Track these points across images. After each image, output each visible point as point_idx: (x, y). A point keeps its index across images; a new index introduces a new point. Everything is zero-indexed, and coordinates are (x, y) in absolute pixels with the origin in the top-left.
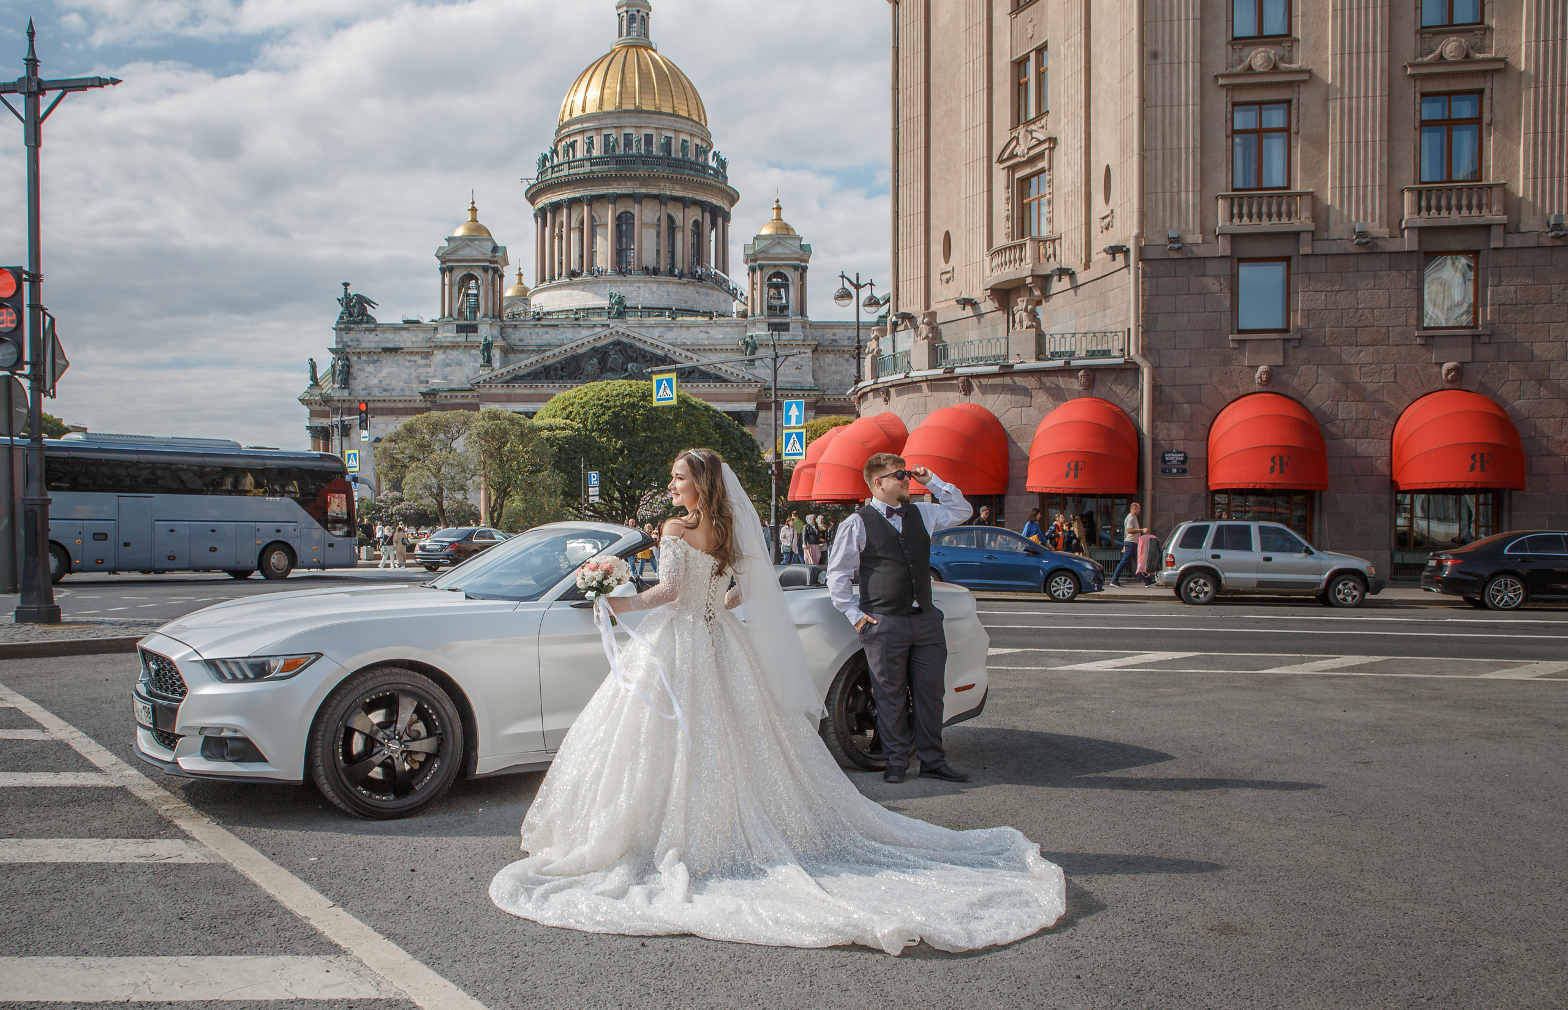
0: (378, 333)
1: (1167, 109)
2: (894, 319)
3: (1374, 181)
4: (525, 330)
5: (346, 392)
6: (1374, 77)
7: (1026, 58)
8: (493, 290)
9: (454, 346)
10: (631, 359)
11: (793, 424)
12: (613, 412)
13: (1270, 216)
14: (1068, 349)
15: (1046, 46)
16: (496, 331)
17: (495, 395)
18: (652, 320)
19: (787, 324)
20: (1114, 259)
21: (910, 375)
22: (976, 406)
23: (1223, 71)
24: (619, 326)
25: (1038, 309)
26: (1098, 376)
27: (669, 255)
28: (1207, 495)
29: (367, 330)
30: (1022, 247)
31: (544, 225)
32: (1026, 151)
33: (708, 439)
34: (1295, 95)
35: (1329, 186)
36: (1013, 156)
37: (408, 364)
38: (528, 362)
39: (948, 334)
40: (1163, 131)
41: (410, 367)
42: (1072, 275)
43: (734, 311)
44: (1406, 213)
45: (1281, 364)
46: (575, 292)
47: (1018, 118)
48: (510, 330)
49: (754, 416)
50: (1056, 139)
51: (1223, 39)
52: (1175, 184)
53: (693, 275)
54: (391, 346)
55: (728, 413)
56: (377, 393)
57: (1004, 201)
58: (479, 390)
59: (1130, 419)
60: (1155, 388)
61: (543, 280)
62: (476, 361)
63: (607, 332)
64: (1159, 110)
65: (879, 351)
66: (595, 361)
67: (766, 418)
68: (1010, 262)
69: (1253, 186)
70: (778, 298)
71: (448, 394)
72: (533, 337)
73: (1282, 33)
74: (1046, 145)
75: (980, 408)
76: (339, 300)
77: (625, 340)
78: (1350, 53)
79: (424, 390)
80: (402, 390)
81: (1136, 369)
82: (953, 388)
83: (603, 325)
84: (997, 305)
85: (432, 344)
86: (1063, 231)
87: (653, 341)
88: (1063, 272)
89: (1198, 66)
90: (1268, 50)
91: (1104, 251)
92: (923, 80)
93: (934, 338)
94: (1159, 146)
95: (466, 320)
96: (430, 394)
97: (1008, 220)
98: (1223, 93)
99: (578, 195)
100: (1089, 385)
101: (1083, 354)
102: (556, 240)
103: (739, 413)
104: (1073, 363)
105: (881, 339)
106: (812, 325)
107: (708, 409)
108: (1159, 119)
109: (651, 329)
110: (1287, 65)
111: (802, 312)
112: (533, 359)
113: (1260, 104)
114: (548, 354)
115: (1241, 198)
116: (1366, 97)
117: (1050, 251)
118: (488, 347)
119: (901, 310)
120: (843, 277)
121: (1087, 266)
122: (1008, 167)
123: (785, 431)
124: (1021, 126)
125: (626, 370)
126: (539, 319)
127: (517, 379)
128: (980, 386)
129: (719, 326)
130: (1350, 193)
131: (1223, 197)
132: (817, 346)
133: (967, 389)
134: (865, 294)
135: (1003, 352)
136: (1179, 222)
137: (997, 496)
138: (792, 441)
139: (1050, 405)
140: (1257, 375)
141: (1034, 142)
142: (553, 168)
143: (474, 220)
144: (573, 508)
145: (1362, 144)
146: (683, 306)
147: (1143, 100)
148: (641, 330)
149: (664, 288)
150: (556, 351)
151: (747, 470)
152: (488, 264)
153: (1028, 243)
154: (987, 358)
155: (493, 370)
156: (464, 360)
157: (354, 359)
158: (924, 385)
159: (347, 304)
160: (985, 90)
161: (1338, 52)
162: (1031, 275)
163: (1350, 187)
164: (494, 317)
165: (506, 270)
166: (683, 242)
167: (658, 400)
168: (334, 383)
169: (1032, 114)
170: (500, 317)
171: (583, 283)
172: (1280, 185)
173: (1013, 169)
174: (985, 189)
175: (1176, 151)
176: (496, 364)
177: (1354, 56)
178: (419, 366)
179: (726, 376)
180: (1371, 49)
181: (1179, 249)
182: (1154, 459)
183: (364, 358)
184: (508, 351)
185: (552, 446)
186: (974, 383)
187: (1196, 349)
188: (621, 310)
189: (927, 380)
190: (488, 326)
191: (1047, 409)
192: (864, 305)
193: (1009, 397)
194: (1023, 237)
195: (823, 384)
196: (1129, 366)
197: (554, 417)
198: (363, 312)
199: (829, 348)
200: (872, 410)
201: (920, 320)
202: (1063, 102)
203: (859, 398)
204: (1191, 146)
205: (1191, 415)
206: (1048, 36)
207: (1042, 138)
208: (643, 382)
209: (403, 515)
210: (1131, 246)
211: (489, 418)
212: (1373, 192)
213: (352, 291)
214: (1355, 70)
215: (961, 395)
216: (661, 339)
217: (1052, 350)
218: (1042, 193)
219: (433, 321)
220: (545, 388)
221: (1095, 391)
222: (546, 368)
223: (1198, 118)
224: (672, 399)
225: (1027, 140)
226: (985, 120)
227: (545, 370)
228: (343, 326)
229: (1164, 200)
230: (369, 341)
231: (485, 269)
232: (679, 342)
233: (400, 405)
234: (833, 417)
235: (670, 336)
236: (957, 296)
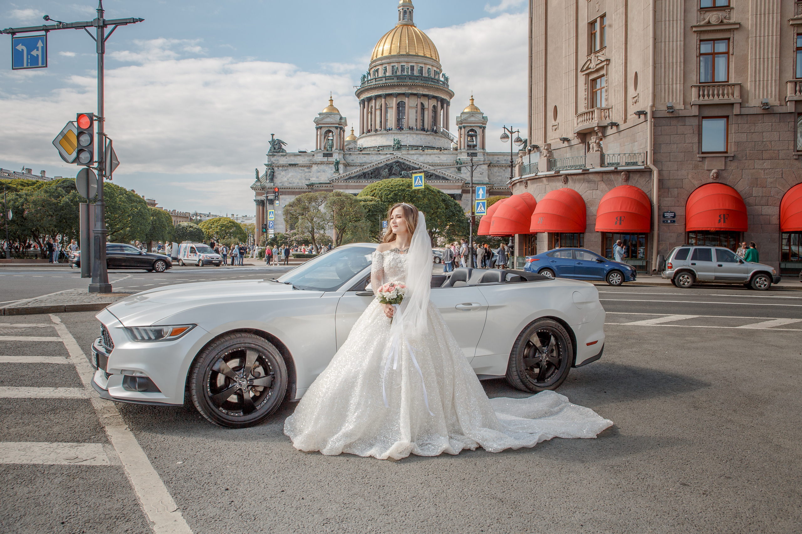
0: (287, 157)
1: (667, 43)
2: (529, 148)
3: (772, 78)
4: (355, 156)
5: (272, 184)
6: (773, 26)
7: (595, 21)
8: (340, 137)
9: (322, 163)
10: (404, 169)
11: (481, 198)
12: (394, 193)
13: (718, 95)
14: (616, 162)
15: (605, 15)
16: (341, 156)
17: (340, 186)
18: (413, 152)
19: (476, 153)
20: (639, 118)
21: (538, 174)
22: (570, 189)
23: (695, 24)
24: (398, 154)
25: (601, 142)
26: (631, 175)
27: (422, 121)
28: (685, 233)
29: (282, 155)
30: (593, 112)
31: (364, 107)
32: (595, 66)
33: (439, 206)
34: (732, 35)
35: (749, 81)
36: (588, 68)
37: (301, 171)
38: (356, 170)
39: (556, 155)
40: (665, 54)
41: (302, 173)
42: (617, 125)
43: (452, 147)
44: (788, 93)
45: (724, 169)
46: (378, 138)
47: (591, 50)
48: (348, 156)
49: (460, 196)
50: (610, 60)
51: (695, 8)
52: (671, 80)
53: (433, 130)
54: (293, 163)
55: (449, 194)
56: (286, 185)
57: (584, 91)
58: (333, 183)
59: (647, 196)
60: (660, 181)
61: (363, 133)
62: (332, 170)
63: (393, 157)
64: (663, 44)
65: (522, 163)
66: (387, 170)
67: (466, 197)
68: (587, 120)
69: (709, 81)
70: (472, 141)
71: (319, 185)
72: (358, 159)
73: (725, 5)
74: (605, 63)
75: (572, 190)
76: (269, 142)
77: (400, 160)
78: (760, 14)
79: (308, 183)
80: (298, 183)
81: (650, 171)
82: (559, 181)
83: (390, 154)
84: (580, 141)
85: (312, 162)
86: (613, 105)
87: (414, 161)
88: (613, 124)
89: (683, 22)
90: (718, 13)
91: (635, 113)
92: (544, 33)
93: (549, 156)
94: (663, 62)
95: (327, 151)
96: (311, 186)
97: (585, 100)
98: (695, 35)
99: (379, 93)
100: (627, 179)
101: (624, 164)
102: (369, 115)
103: (453, 194)
104: (619, 168)
105: (523, 157)
106: (488, 154)
107: (439, 192)
108: (663, 48)
109: (413, 156)
110: (728, 21)
111: (483, 148)
112: (358, 169)
113: (714, 40)
114: (365, 167)
115: (704, 87)
116: (768, 36)
117: (607, 114)
118: (337, 163)
119: (533, 144)
120: (504, 128)
121: (625, 121)
122: (586, 74)
123: (476, 202)
124: (593, 54)
125: (401, 174)
126: (361, 151)
127: (350, 178)
128: (573, 179)
129: (445, 154)
130: (759, 84)
131: (695, 86)
132: (490, 163)
133: (566, 181)
134: (515, 136)
135: (584, 163)
136: (673, 99)
137: (581, 233)
138: (480, 206)
139: (607, 189)
140: (711, 174)
141: (599, 62)
142: (368, 81)
143: (332, 105)
144: (375, 238)
145: (766, 59)
146: (428, 145)
147: (655, 39)
148: (409, 156)
149: (419, 136)
150: (369, 165)
151: (457, 221)
152: (338, 125)
153: (596, 110)
154: (576, 166)
155: (339, 174)
156: (326, 170)
157: (276, 169)
158: (543, 179)
159: (273, 144)
160: (575, 37)
161: (755, 14)
162: (598, 126)
163: (759, 81)
164: (340, 150)
165: (346, 128)
166: (428, 115)
167: (415, 186)
168: (267, 180)
169: (598, 48)
170: (343, 149)
171: (381, 134)
172: (724, 80)
173: (588, 75)
174: (574, 85)
175: (671, 64)
176: (341, 171)
177: (763, 16)
178: (306, 172)
179: (447, 178)
180: (771, 12)
181: (672, 112)
182: (659, 215)
183: (280, 168)
184: (347, 165)
185: (365, 209)
186: (569, 177)
187: (680, 161)
188: (399, 147)
189: (546, 177)
190: (338, 154)
191: (606, 191)
192: (515, 142)
193: (587, 185)
194: (593, 108)
195: (493, 181)
196: (647, 170)
197: (367, 195)
198: (280, 148)
199: (496, 165)
200: (519, 191)
201: (542, 149)
202: (613, 41)
203: (513, 186)
204: (679, 61)
205: (678, 194)
206: (606, 10)
207: (603, 59)
208: (409, 179)
209: (297, 241)
210: (649, 111)
211: (336, 195)
212: (771, 83)
213: (275, 138)
214: (763, 23)
215: (563, 184)
216: (417, 160)
217: (609, 162)
218: (602, 86)
219: (312, 152)
220: (364, 182)
221: (630, 183)
222: (364, 173)
223: (682, 47)
224: (422, 185)
225: (595, 61)
226: (575, 52)
227: (364, 174)
228: (271, 154)
229: (665, 88)
230: (283, 161)
231: (337, 128)
232: (426, 161)
233: (297, 190)
234: (498, 196)
235: (422, 159)
236: (560, 137)
